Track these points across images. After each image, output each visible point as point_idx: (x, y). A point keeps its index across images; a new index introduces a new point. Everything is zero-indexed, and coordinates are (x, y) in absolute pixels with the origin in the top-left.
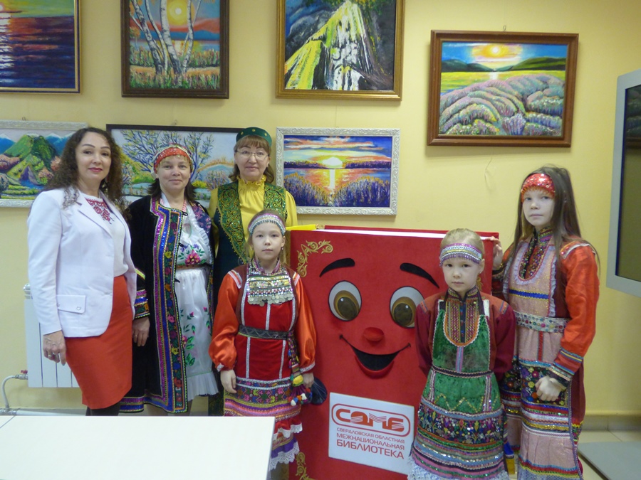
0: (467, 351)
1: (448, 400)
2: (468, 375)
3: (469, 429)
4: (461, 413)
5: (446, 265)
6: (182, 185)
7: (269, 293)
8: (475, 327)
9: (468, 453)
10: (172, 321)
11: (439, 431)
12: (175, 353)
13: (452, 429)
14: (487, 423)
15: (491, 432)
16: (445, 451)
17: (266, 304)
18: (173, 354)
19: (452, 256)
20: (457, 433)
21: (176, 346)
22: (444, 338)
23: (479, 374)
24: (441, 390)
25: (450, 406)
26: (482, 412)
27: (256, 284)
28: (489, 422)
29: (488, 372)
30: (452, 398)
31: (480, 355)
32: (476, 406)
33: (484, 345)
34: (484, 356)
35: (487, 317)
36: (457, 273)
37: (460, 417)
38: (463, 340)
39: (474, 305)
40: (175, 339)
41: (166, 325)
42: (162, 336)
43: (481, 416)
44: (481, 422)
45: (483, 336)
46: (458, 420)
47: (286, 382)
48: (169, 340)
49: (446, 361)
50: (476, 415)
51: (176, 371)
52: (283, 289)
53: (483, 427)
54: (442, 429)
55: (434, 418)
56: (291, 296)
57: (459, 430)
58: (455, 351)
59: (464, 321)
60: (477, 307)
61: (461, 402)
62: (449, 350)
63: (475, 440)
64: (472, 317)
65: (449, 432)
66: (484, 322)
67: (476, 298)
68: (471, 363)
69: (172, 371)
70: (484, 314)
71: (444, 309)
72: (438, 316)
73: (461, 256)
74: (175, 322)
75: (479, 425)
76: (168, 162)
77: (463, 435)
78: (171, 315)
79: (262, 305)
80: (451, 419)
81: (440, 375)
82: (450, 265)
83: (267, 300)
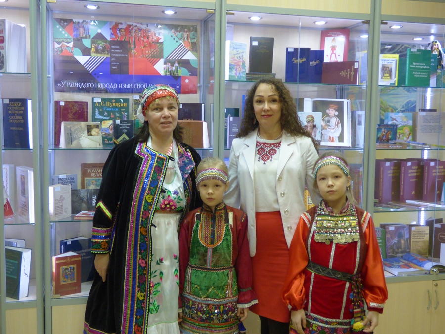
0: (215, 251)
1: (201, 289)
2: (216, 270)
3: (216, 311)
4: (210, 299)
5: (202, 186)
6: (172, 127)
7: (335, 233)
8: (222, 233)
9: (215, 330)
10: (143, 265)
11: (194, 315)
12: (141, 299)
13: (203, 312)
14: (229, 306)
15: (232, 313)
16: (198, 331)
17: (332, 242)
18: (138, 299)
19: (208, 178)
20: (208, 315)
21: (143, 290)
22: (198, 242)
23: (224, 269)
24: (195, 283)
25: (202, 294)
26: (226, 298)
27: (323, 223)
28: (231, 305)
29: (231, 267)
30: (203, 288)
31: (225, 254)
32: (221, 293)
33: (228, 246)
34: (228, 254)
35: (231, 225)
36: (210, 191)
37: (209, 302)
38: (212, 243)
39: (221, 216)
40: (143, 284)
41: (136, 268)
42: (130, 279)
43: (225, 301)
44: (225, 305)
45: (227, 239)
46: (208, 305)
47: (346, 324)
48: (137, 284)
49: (200, 260)
50: (222, 300)
51: (138, 317)
52: (350, 229)
53: (226, 309)
54: (197, 313)
55: (190, 306)
56: (357, 237)
57: (208, 313)
58: (206, 251)
59: (214, 228)
60: (224, 218)
61: (210, 290)
62: (202, 250)
63: (221, 320)
64: (220, 225)
65: (201, 315)
66: (229, 229)
67: (224, 211)
68: (218, 260)
69: (135, 316)
70: (228, 222)
71: (200, 220)
72: (195, 225)
73: (214, 178)
74: (146, 267)
75: (224, 307)
76: (158, 105)
77: (212, 316)
78: (143, 259)
79: (328, 243)
80: (202, 305)
81: (195, 271)
82: (205, 185)
83: (332, 239)
